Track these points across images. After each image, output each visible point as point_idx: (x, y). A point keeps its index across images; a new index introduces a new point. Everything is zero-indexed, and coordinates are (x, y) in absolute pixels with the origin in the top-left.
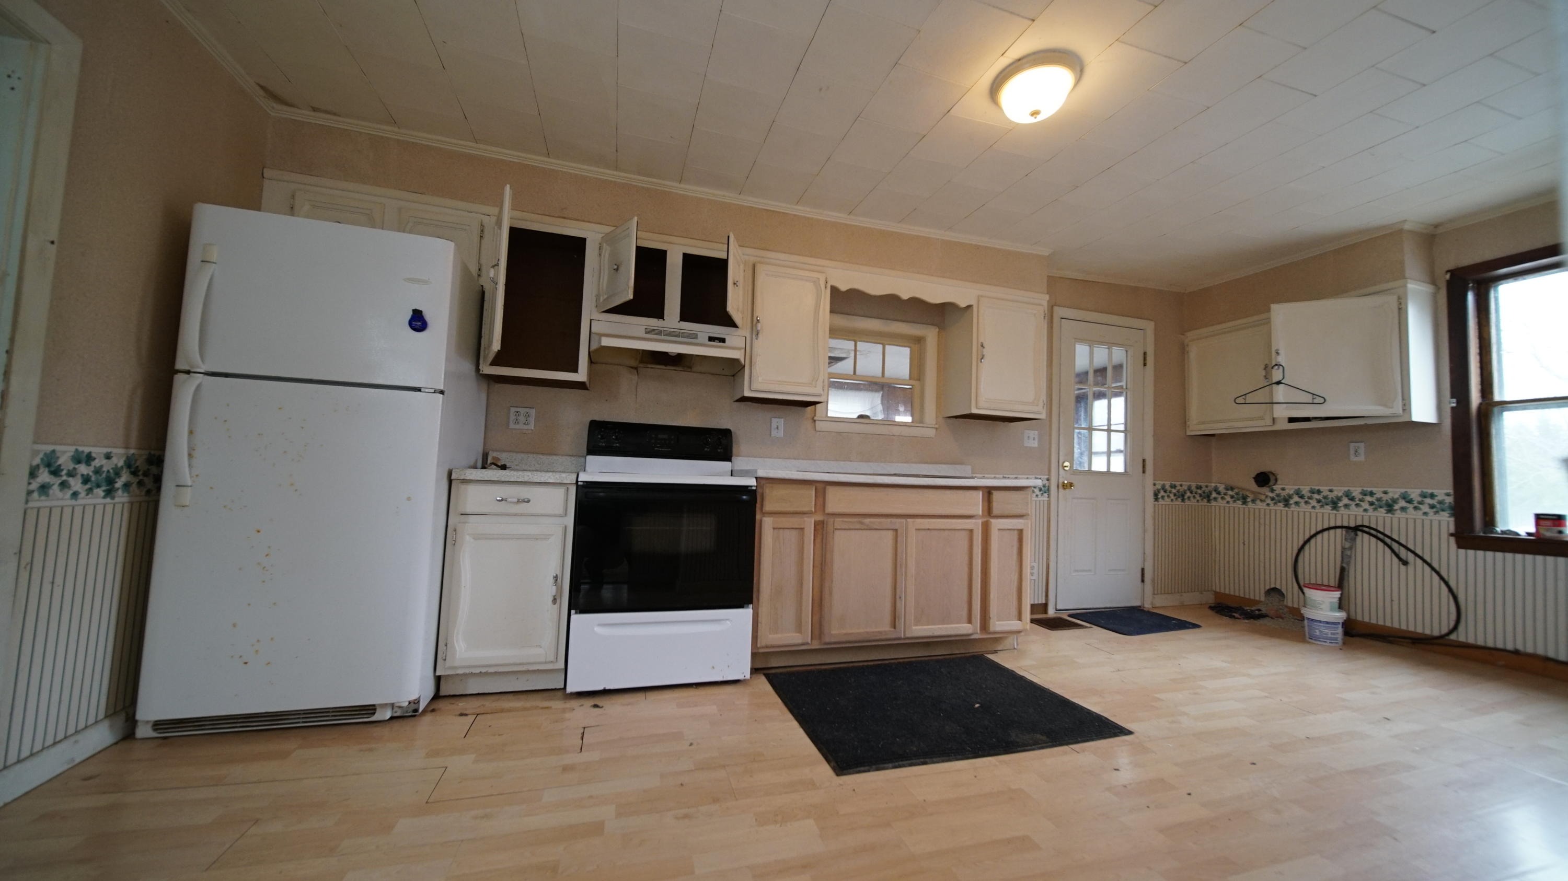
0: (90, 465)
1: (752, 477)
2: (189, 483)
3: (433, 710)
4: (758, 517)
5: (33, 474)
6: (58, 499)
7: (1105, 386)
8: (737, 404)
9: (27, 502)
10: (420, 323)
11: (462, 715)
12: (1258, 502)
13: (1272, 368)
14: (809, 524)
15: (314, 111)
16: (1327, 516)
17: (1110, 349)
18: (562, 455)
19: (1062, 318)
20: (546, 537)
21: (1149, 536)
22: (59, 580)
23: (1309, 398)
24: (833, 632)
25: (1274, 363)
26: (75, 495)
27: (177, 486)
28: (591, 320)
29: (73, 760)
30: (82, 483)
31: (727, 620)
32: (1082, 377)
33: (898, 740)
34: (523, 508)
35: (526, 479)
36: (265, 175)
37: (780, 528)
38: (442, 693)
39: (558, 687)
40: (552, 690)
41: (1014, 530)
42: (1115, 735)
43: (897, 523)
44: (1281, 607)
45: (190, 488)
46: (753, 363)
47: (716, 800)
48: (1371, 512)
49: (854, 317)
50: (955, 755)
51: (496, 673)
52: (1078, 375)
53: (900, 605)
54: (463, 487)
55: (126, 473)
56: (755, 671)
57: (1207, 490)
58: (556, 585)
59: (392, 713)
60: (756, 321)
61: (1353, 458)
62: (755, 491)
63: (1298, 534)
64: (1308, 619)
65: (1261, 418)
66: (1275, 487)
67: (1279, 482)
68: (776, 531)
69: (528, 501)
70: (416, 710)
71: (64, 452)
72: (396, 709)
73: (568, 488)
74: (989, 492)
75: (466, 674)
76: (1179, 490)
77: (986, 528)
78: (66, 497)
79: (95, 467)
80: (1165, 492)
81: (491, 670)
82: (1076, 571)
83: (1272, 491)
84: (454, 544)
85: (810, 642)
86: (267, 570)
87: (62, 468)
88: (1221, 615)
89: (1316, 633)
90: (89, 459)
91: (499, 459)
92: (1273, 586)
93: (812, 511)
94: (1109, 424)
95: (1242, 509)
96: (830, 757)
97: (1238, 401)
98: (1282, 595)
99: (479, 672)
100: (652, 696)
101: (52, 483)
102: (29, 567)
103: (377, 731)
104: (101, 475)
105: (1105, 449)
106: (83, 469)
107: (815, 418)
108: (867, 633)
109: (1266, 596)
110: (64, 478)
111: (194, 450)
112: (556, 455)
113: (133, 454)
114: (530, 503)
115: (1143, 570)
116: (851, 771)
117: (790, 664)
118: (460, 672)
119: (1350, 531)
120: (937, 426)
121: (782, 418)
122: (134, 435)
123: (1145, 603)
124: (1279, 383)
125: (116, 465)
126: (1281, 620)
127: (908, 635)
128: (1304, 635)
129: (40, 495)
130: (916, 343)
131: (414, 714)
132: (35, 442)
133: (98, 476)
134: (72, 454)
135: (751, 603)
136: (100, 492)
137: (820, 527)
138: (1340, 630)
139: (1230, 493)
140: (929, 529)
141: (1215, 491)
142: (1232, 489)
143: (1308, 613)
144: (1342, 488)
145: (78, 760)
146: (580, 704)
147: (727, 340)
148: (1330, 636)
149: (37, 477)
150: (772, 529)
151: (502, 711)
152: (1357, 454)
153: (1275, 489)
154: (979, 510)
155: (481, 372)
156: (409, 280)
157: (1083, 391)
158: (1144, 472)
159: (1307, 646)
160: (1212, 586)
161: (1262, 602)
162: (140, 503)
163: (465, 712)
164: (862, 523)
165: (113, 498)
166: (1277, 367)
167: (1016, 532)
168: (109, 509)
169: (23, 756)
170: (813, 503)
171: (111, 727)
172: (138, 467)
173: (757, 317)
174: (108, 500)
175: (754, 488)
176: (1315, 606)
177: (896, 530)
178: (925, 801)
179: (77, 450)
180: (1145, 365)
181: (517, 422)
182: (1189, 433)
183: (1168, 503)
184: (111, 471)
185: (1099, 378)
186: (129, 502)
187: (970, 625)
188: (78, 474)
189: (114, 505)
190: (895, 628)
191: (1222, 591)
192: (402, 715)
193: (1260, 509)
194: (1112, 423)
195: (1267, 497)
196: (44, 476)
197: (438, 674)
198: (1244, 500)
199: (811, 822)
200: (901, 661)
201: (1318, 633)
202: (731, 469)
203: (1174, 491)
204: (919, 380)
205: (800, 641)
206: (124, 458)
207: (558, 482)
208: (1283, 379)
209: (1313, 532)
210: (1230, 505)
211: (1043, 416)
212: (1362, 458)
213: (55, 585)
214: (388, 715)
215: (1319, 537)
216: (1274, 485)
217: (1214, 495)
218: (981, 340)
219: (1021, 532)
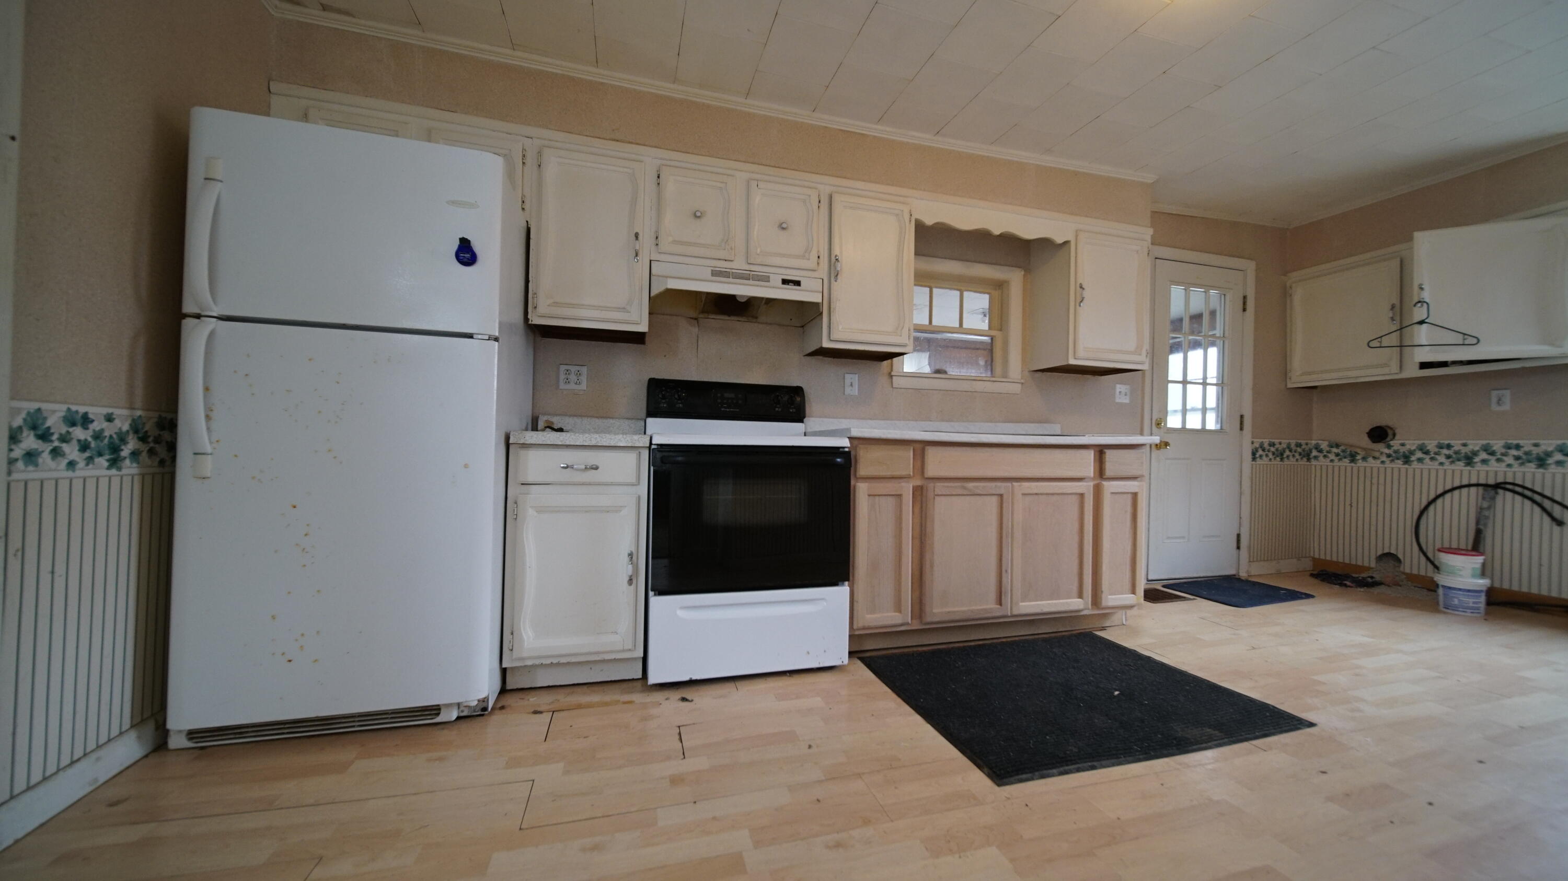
0: (87, 429)
1: (845, 437)
2: (209, 449)
3: (502, 708)
4: (852, 482)
5: (14, 438)
6: (50, 470)
7: (1201, 334)
8: (809, 358)
9: (9, 473)
10: (468, 255)
11: (536, 712)
12: (1370, 460)
13: (1415, 305)
14: (907, 490)
15: (324, 10)
16: (1459, 473)
17: (1207, 294)
18: (619, 418)
19: (1156, 258)
20: (617, 509)
21: (1246, 498)
22: (60, 569)
23: (1459, 339)
24: (935, 611)
25: (1416, 300)
26: (71, 465)
27: (195, 454)
28: (650, 261)
29: (96, 780)
30: (79, 450)
31: (823, 599)
32: (1177, 324)
33: (1048, 737)
34: (591, 476)
35: (593, 443)
36: (271, 91)
37: (875, 495)
38: (509, 687)
39: (635, 677)
40: (629, 680)
41: (1128, 493)
42: (1296, 728)
43: (1002, 487)
44: (1397, 574)
45: (210, 456)
46: (832, 310)
47: (866, 822)
48: (1516, 467)
49: (934, 259)
50: (1124, 757)
51: (568, 663)
52: (1173, 322)
53: (1006, 580)
54: (523, 452)
55: (132, 439)
56: (851, 654)
57: (1307, 448)
58: (632, 564)
59: (458, 713)
60: (835, 260)
61: (1495, 407)
62: (849, 453)
63: (1421, 494)
64: (1443, 586)
65: (1385, 365)
66: (1392, 443)
67: (1397, 437)
68: (871, 497)
69: (597, 468)
70: (485, 709)
71: (54, 412)
72: (462, 708)
73: (640, 452)
74: (1101, 451)
75: (536, 665)
76: (1278, 448)
77: (1098, 492)
78: (59, 468)
79: (94, 430)
80: (1264, 450)
81: (563, 660)
82: (1168, 538)
83: (1389, 447)
84: (516, 519)
85: (910, 622)
86: (307, 552)
87: (52, 431)
88: (1328, 583)
89: (1454, 601)
90: (86, 421)
91: (552, 423)
92: (1386, 551)
93: (910, 475)
94: (1205, 378)
95: (1349, 469)
96: (979, 762)
97: (1372, 344)
98: (1399, 560)
99: (550, 662)
100: (745, 687)
101: (40, 450)
102: (20, 554)
103: (444, 735)
104: (102, 441)
105: (1200, 406)
106: (79, 433)
107: (893, 373)
108: (972, 611)
109: (1377, 562)
110: (56, 444)
111: (212, 410)
112: (613, 418)
113: (140, 416)
114: (599, 470)
115: (1239, 536)
116: (1012, 779)
117: (886, 647)
118: (529, 663)
119: (1490, 489)
120: (1022, 381)
121: (856, 374)
122: (139, 391)
123: (1240, 571)
124: (1422, 322)
125: (120, 429)
126: (1399, 588)
127: (1015, 612)
128: (1438, 603)
129: (26, 465)
130: (998, 288)
131: (482, 713)
132: (12, 398)
133: (98, 441)
134: (63, 414)
135: (848, 580)
136: (102, 462)
137: (919, 492)
138: (1483, 599)
139: (1335, 450)
140: (1036, 494)
141: (1316, 448)
142: (1337, 446)
143: (1443, 579)
144: (1478, 442)
145: (102, 780)
146: (666, 697)
147: (802, 283)
148: (1471, 605)
149: (20, 441)
150: (867, 496)
151: (579, 707)
152: (1500, 402)
153: (1392, 444)
154: (1089, 470)
155: (530, 322)
156: (454, 203)
157: (1178, 340)
158: (1241, 429)
159: (1439, 618)
160: (1310, 552)
161: (1372, 568)
162: (153, 475)
163: (539, 709)
164: (964, 488)
165: (119, 469)
166: (1419, 305)
167: (1130, 496)
168: (116, 482)
169: (34, 781)
170: (912, 466)
171: (139, 738)
172: (146, 432)
173: (836, 256)
174: (114, 472)
175: (847, 450)
176: (1452, 572)
177: (1001, 496)
178: (1119, 819)
179: (69, 409)
180: (1244, 310)
181: (567, 381)
182: (1290, 385)
183: (1267, 463)
184: (115, 436)
185: (1195, 326)
186: (140, 474)
187: (1080, 600)
188: (72, 439)
189: (122, 477)
190: (1001, 604)
191: (1322, 557)
192: (469, 714)
193: (1372, 468)
194: (1208, 376)
195: (1382, 453)
196: (29, 441)
197: (504, 666)
198: (1353, 458)
199: (993, 851)
200: (1004, 640)
201: (1456, 602)
202: (804, 431)
203: (1272, 449)
204: (1001, 330)
205: (899, 621)
206: (129, 421)
207: (630, 445)
208: (1426, 319)
209: (1440, 491)
210: (1335, 464)
211: (1145, 367)
212: (1506, 407)
213: (56, 575)
214: (454, 715)
215: (1448, 496)
216: (1391, 440)
217: (1314, 453)
218: (1080, 281)
219: (1135, 496)
